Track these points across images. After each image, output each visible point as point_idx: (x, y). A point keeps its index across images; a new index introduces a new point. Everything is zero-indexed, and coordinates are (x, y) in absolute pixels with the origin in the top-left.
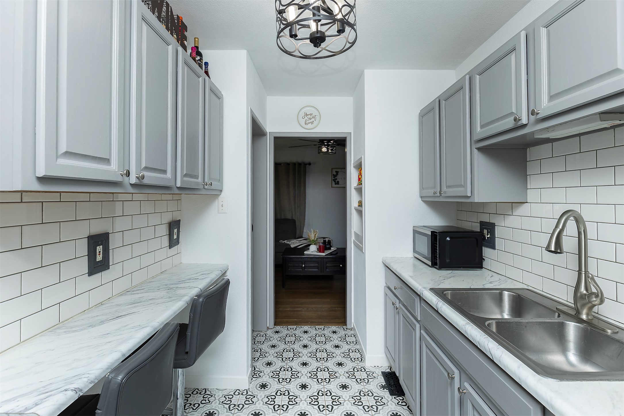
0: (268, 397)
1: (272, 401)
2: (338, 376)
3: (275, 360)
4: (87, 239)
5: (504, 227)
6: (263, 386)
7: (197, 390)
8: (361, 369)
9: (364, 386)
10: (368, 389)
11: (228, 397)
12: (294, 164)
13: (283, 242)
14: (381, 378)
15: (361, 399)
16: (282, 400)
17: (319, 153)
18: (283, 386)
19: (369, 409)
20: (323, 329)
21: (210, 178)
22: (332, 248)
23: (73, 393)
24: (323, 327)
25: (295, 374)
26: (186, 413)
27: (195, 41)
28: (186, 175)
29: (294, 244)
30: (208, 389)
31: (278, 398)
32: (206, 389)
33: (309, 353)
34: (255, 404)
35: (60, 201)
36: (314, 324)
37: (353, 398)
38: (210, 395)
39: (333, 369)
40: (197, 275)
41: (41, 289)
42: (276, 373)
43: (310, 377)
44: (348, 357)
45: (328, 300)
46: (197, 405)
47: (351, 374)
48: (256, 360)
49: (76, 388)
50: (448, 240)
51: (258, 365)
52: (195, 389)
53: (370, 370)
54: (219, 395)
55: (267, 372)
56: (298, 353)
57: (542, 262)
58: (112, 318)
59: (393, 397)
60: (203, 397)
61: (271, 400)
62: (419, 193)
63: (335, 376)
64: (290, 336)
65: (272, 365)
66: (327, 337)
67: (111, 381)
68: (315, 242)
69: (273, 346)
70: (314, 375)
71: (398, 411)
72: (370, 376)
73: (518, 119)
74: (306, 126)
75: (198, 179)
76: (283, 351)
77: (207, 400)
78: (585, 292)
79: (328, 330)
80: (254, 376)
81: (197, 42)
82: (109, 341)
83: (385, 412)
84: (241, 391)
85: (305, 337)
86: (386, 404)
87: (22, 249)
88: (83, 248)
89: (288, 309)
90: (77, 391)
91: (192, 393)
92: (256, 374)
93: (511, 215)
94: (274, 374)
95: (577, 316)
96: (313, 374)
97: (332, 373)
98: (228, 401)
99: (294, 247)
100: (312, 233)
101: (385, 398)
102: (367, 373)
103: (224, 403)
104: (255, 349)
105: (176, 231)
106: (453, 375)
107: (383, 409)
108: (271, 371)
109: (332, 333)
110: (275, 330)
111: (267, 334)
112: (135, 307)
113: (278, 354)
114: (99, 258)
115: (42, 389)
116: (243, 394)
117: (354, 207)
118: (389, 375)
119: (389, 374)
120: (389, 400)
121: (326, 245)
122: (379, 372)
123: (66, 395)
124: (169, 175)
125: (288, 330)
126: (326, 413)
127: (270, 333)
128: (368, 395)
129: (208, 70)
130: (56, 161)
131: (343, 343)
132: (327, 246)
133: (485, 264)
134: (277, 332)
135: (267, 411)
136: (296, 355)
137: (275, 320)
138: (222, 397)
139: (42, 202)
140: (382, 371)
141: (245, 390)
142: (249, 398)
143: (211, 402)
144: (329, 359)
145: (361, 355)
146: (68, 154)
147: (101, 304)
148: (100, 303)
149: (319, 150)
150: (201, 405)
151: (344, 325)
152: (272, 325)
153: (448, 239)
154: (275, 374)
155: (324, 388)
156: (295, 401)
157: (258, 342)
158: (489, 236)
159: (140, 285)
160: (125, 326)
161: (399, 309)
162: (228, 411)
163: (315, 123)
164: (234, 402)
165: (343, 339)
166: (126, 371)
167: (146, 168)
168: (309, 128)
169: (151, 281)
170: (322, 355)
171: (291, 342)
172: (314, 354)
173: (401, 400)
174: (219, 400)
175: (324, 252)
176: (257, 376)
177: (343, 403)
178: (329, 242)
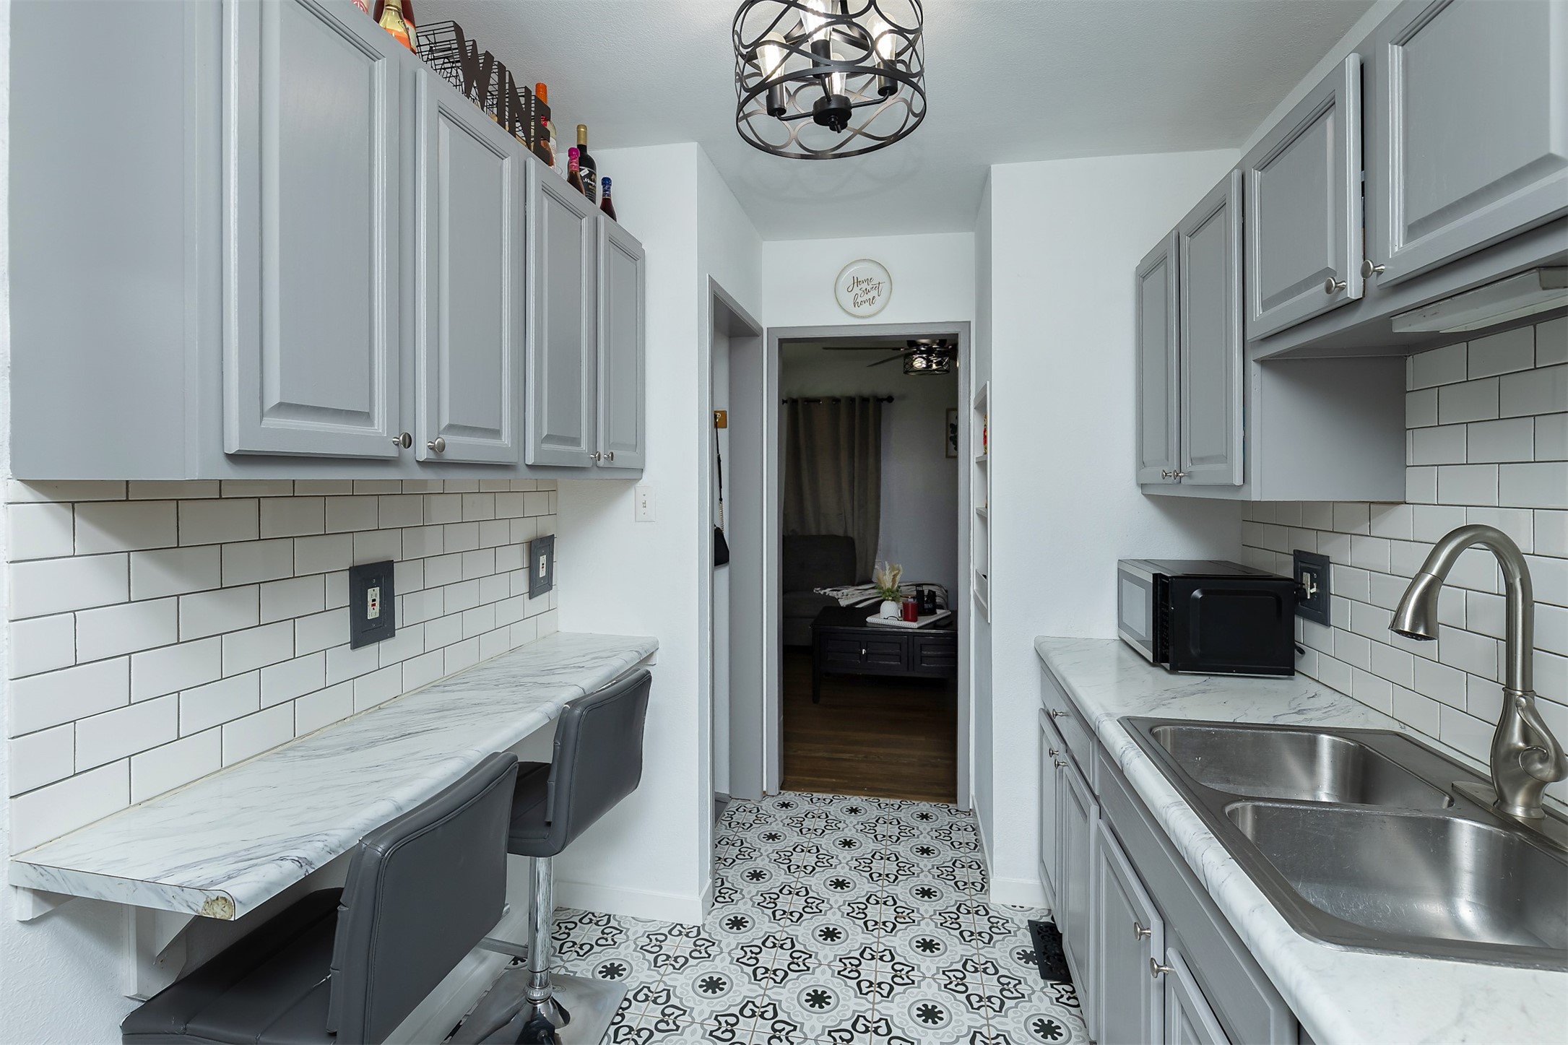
0: (745, 948)
1: (751, 958)
2: (916, 920)
3: (772, 867)
4: (348, 572)
5: (1351, 566)
6: (737, 923)
7: (590, 916)
8: (976, 909)
9: (978, 949)
10: (986, 958)
11: (656, 939)
12: (851, 400)
13: (822, 592)
14: (1024, 935)
15: (965, 977)
16: (775, 959)
17: (906, 372)
18: (781, 929)
19: (982, 1003)
20: (896, 806)
21: (608, 443)
22: (939, 611)
23: (295, 866)
24: (899, 801)
25: (815, 904)
26: (563, 960)
27: (579, 132)
28: (549, 438)
29: (847, 599)
30: (614, 915)
31: (766, 952)
32: (610, 916)
33: (854, 859)
34: (713, 961)
35: (294, 496)
36: (877, 794)
37: (946, 973)
38: (618, 929)
39: (908, 901)
40: (584, 659)
41: (259, 669)
42: (770, 897)
43: (848, 914)
44: (948, 877)
45: (922, 739)
46: (586, 948)
47: (949, 919)
48: (727, 864)
49: (301, 858)
50: (1196, 599)
51: (732, 876)
52: (588, 914)
53: (1000, 915)
54: (636, 931)
55: (749, 892)
56: (827, 857)
57: (1439, 662)
58: (392, 737)
59: (1049, 983)
60: (603, 932)
61: (749, 954)
62: (1134, 477)
63: (909, 918)
64: (814, 817)
65: (764, 878)
66: (905, 828)
67: (364, 852)
68: (894, 595)
69: (772, 837)
70: (858, 912)
71: (1053, 1017)
72: (998, 927)
73: (1336, 287)
74: (857, 311)
75: (579, 444)
76: (794, 850)
77: (610, 939)
78: (1521, 744)
79: (908, 811)
80: (718, 899)
81: (582, 136)
82: (377, 780)
83: (1022, 1015)
84: (685, 929)
85: (851, 822)
86: (1026, 996)
87: (222, 588)
88: (340, 592)
89: (820, 754)
90: (303, 864)
91: (580, 921)
92: (723, 895)
93: (1367, 536)
94: (765, 898)
95: (1498, 808)
96: (856, 909)
97: (904, 912)
98: (655, 945)
99: (848, 606)
100: (887, 572)
101: (1026, 983)
102: (991, 920)
103: (645, 950)
104: (728, 839)
105: (543, 559)
106: (1148, 929)
107: (1016, 1006)
108: (758, 892)
109: (919, 819)
110: (781, 799)
111: (761, 807)
112: (439, 718)
113: (780, 855)
114: (373, 613)
115: (243, 853)
116: (690, 935)
117: (977, 509)
118: (1047, 931)
119: (1046, 927)
120: (1037, 988)
121: (921, 603)
122: (1021, 921)
123: (281, 867)
124: (506, 439)
125: (812, 802)
126: (874, 1000)
127: (767, 805)
128: (985, 971)
129: (609, 195)
130: (261, 422)
131: (943, 843)
132: (926, 606)
133: (1301, 664)
134: (785, 805)
135: (739, 977)
136: (823, 862)
137: (784, 778)
138: (643, 936)
139: (259, 498)
140: (1030, 919)
141: (694, 927)
142: (700, 946)
143: (617, 944)
144: (900, 878)
145: (984, 875)
146: (284, 408)
147: (379, 707)
148: (377, 706)
149: (907, 364)
150: (596, 949)
151: (951, 802)
152: (774, 789)
153: (1197, 594)
154: (768, 899)
155: (878, 942)
156: (804, 964)
157: (738, 823)
158: (1314, 590)
159: (464, 674)
160: (413, 754)
161: (1064, 766)
162: (652, 967)
163: (879, 301)
164: (668, 950)
165: (943, 835)
166: (392, 838)
167: (452, 428)
168: (864, 315)
169: (484, 667)
170: (884, 867)
171: (815, 830)
172: (865, 863)
173: (1067, 992)
174: (635, 943)
175: (915, 620)
176: (725, 898)
177: (919, 982)
178: (932, 595)
